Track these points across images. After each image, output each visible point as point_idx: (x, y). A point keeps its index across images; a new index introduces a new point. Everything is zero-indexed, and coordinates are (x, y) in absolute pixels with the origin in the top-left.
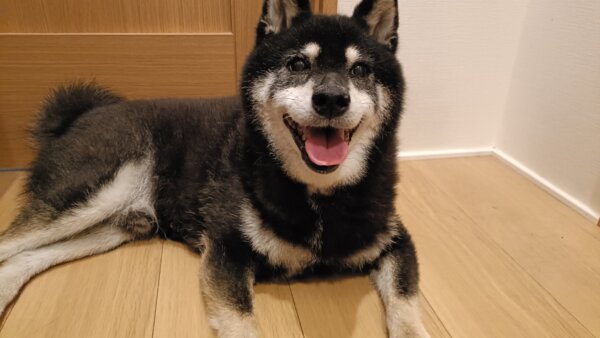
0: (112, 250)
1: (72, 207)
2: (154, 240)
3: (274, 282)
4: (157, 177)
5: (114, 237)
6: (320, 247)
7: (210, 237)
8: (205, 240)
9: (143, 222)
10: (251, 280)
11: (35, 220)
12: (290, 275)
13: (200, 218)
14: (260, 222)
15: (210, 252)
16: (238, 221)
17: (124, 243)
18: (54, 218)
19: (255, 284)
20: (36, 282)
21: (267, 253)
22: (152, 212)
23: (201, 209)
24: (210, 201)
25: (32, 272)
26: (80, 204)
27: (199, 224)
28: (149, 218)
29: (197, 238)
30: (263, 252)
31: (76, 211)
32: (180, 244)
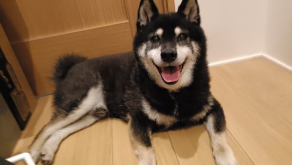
0: (91, 125)
1: (73, 110)
2: (108, 119)
3: (161, 132)
4: (105, 92)
5: (91, 120)
6: (178, 115)
7: (131, 115)
8: (129, 117)
9: (102, 112)
10: (150, 133)
11: (59, 117)
12: (167, 128)
13: (125, 107)
14: (150, 107)
15: (132, 122)
16: (141, 107)
17: (96, 122)
18: (67, 115)
19: (152, 134)
20: (64, 142)
21: (156, 119)
22: (105, 107)
23: (125, 104)
24: (128, 100)
25: (62, 138)
26: (76, 108)
27: (125, 110)
28: (104, 110)
29: (125, 116)
30: (154, 120)
31: (75, 111)
32: (119, 119)
